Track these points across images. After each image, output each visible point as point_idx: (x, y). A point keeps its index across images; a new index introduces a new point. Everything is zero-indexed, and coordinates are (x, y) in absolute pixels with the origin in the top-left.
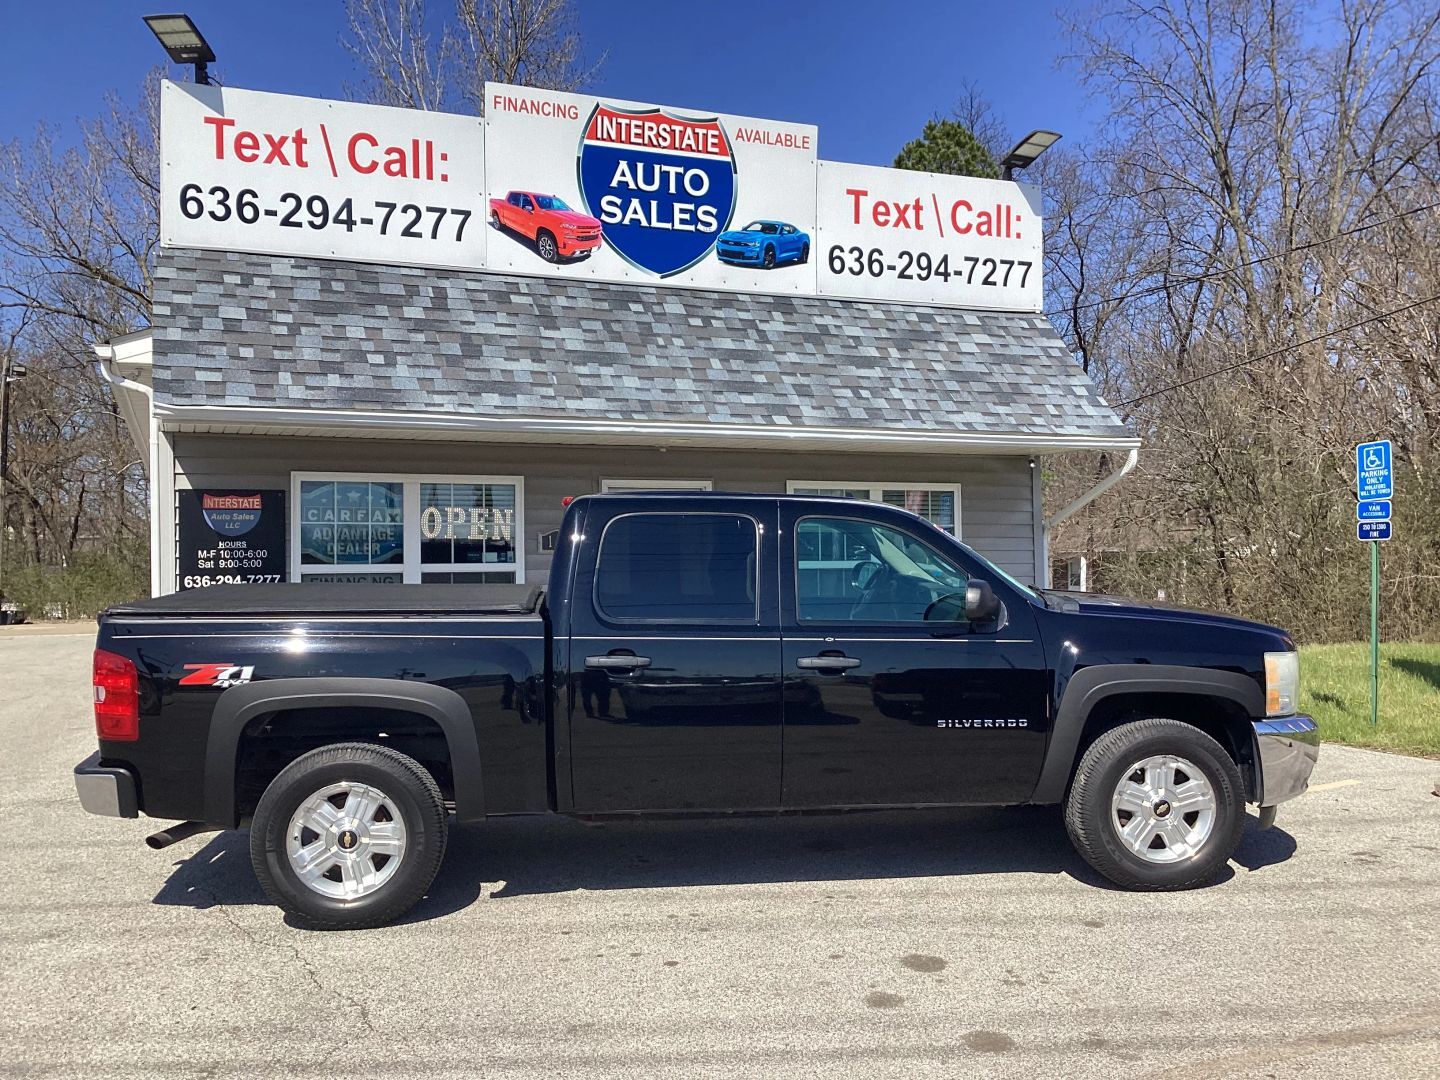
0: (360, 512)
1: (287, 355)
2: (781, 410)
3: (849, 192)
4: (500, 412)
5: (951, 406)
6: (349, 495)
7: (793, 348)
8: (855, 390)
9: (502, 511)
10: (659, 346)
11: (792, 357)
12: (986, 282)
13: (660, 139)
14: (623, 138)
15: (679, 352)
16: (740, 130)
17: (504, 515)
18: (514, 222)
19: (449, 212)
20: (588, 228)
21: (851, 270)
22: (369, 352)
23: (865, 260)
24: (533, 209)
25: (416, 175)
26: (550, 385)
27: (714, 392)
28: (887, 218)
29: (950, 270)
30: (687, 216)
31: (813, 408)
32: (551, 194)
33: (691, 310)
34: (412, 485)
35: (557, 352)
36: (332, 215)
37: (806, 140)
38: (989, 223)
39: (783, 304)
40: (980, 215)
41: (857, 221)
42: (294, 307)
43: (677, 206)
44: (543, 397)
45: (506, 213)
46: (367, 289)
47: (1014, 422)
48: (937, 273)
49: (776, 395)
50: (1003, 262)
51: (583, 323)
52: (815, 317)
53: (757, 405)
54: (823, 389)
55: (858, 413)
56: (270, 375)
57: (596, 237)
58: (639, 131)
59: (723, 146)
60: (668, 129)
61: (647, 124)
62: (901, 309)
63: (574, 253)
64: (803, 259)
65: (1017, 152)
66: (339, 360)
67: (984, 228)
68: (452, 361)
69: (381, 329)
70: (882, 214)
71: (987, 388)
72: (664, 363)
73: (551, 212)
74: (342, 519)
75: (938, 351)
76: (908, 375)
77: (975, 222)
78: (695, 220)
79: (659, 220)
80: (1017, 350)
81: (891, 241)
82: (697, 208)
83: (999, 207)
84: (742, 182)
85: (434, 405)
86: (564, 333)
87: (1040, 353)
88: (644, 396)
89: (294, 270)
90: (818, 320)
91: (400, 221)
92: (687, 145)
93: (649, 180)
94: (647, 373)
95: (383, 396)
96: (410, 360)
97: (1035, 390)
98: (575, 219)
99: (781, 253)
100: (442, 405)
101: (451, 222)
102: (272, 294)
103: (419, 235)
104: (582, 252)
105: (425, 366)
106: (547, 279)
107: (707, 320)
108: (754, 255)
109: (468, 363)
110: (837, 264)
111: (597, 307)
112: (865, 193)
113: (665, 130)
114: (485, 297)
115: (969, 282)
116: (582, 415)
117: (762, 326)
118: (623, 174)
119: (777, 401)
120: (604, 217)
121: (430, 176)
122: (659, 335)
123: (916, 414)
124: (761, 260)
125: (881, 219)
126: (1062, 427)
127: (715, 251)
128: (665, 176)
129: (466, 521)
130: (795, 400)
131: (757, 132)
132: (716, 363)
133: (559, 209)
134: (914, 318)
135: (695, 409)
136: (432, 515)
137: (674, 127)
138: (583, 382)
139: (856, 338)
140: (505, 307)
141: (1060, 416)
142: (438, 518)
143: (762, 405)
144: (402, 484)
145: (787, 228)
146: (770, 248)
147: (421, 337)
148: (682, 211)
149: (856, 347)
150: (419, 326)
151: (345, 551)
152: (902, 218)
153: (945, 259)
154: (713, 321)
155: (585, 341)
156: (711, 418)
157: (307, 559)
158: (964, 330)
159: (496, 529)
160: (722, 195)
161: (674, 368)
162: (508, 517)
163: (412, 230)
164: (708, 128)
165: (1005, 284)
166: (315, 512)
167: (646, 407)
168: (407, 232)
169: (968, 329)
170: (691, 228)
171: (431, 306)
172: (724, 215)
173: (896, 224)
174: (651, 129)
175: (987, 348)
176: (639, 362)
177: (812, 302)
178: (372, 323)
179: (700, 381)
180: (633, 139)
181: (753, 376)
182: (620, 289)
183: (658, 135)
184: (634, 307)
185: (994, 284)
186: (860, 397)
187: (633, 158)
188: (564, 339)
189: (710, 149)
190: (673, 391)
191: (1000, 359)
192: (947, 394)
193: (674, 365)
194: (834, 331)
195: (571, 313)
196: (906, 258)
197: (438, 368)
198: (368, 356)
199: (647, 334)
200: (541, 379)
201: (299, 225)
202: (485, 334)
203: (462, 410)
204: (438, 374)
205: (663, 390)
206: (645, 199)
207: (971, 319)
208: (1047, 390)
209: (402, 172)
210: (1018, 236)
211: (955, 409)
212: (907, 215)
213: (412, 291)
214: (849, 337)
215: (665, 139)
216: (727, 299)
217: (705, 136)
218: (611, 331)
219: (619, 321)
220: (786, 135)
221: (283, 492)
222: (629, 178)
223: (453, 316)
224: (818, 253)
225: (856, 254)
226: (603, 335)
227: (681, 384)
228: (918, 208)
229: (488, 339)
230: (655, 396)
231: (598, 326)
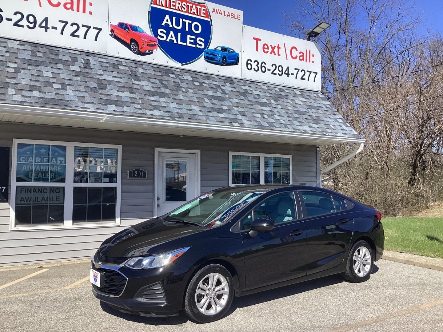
0: (45, 158)
1: (13, 81)
2: (235, 120)
3: (254, 38)
4: (117, 113)
5: (297, 123)
6: (40, 150)
7: (236, 97)
8: (262, 114)
9: (111, 160)
10: (183, 92)
11: (235, 100)
12: (302, 78)
13: (183, 8)
14: (168, 6)
15: (192, 95)
16: (214, 9)
17: (112, 162)
18: (121, 35)
19: (92, 28)
20: (152, 41)
21: (254, 69)
22: (54, 83)
23: (259, 66)
24: (129, 31)
25: (78, 10)
26: (139, 104)
27: (208, 112)
28: (268, 50)
29: (290, 73)
30: (192, 41)
31: (247, 120)
32: (137, 25)
33: (194, 79)
34: (71, 147)
35: (141, 90)
36: (38, 23)
37: (239, 16)
38: (303, 56)
39: (229, 80)
40: (300, 53)
41: (257, 50)
42: (17, 61)
43: (189, 36)
44: (136, 108)
45: (117, 31)
46: (53, 57)
47: (321, 131)
48: (285, 74)
49: (232, 114)
50: (308, 71)
51: (151, 80)
52: (242, 86)
53: (226, 118)
54: (250, 113)
55: (265, 124)
56: (4, 89)
57: (155, 45)
58: (174, 4)
59: (208, 14)
60: (186, 5)
61: (178, 2)
62: (273, 86)
63: (146, 51)
64: (237, 63)
65: (314, 30)
66: (39, 85)
67: (301, 58)
68: (93, 90)
69: (59, 74)
70: (266, 48)
71: (308, 117)
72: (185, 98)
73: (136, 33)
74: (37, 161)
75: (288, 102)
76: (280, 110)
77: (299, 55)
78: (195, 43)
79: (181, 41)
80: (315, 105)
81: (269, 59)
82: (196, 38)
83: (307, 51)
84: (214, 29)
85: (85, 108)
86: (143, 83)
87: (323, 106)
88: (179, 111)
89: (18, 46)
90: (244, 87)
91: (69, 29)
92: (193, 12)
93: (178, 24)
94: (180, 103)
95: (60, 102)
96: (73, 88)
97: (324, 119)
98: (147, 37)
99: (229, 60)
100: (89, 108)
101: (92, 33)
102: (7, 54)
103: (78, 36)
104: (149, 51)
105: (80, 91)
106: (134, 61)
107: (201, 83)
108: (218, 59)
109: (101, 91)
110: (249, 67)
111: (156, 74)
112: (260, 40)
113: (184, 5)
114: (107, 65)
115: (296, 78)
116: (154, 117)
117: (223, 88)
118: (167, 21)
119: (233, 117)
120: (159, 37)
121: (84, 11)
122: (183, 87)
123: (285, 125)
124: (221, 62)
125: (266, 50)
126: (337, 133)
127: (203, 57)
128: (184, 23)
129: (95, 164)
130: (240, 117)
131: (221, 11)
132: (207, 100)
133: (140, 32)
134: (277, 90)
135: (201, 118)
136: (79, 161)
137: (188, 4)
138: (153, 103)
139: (258, 95)
140: (116, 70)
141: (335, 129)
142: (82, 162)
143: (227, 118)
144: (66, 147)
145: (231, 50)
146: (224, 57)
147: (79, 79)
148: (191, 39)
149: (259, 99)
150: (77, 74)
151: (37, 176)
152: (273, 51)
153: (288, 68)
154: (204, 84)
155: (152, 87)
156: (208, 122)
157: (19, 180)
158: (296, 96)
159: (109, 168)
160: (206, 34)
161: (190, 101)
162: (114, 163)
163: (75, 34)
164: (201, 6)
165: (308, 80)
166: (24, 158)
167: (181, 116)
168: (73, 35)
169: (297, 96)
170: (194, 46)
171: (83, 66)
172: (207, 42)
173: (271, 53)
174: (179, 3)
175: (305, 103)
176: (176, 97)
177: (240, 81)
178: (55, 71)
179: (201, 107)
180: (172, 7)
181: (222, 106)
182: (165, 68)
183: (182, 6)
184: (171, 75)
185: (304, 79)
186: (264, 118)
187: (171, 15)
188: (143, 85)
189: (202, 15)
190: (191, 110)
191: (310, 107)
192: (295, 118)
193: (190, 100)
194: (250, 92)
195: (145, 75)
196: (274, 66)
197: (87, 92)
198: (53, 84)
199: (178, 87)
200: (133, 101)
201: (22, 26)
202: (108, 80)
203: (99, 111)
204: (86, 95)
205: (187, 109)
206: (176, 32)
207: (297, 92)
208: (329, 120)
209: (72, 8)
210: (313, 62)
211: (299, 124)
212: (274, 50)
213: (74, 60)
214: (256, 94)
215: (184, 9)
216: (208, 76)
217: (200, 9)
218: (163, 84)
219: (166, 80)
220: (231, 13)
221: (9, 148)
222: (169, 23)
223: (93, 71)
224: (243, 61)
225: (256, 63)
226: (159, 85)
227: (194, 107)
228: (279, 48)
229: (110, 82)
230: (184, 111)
231: (157, 81)
